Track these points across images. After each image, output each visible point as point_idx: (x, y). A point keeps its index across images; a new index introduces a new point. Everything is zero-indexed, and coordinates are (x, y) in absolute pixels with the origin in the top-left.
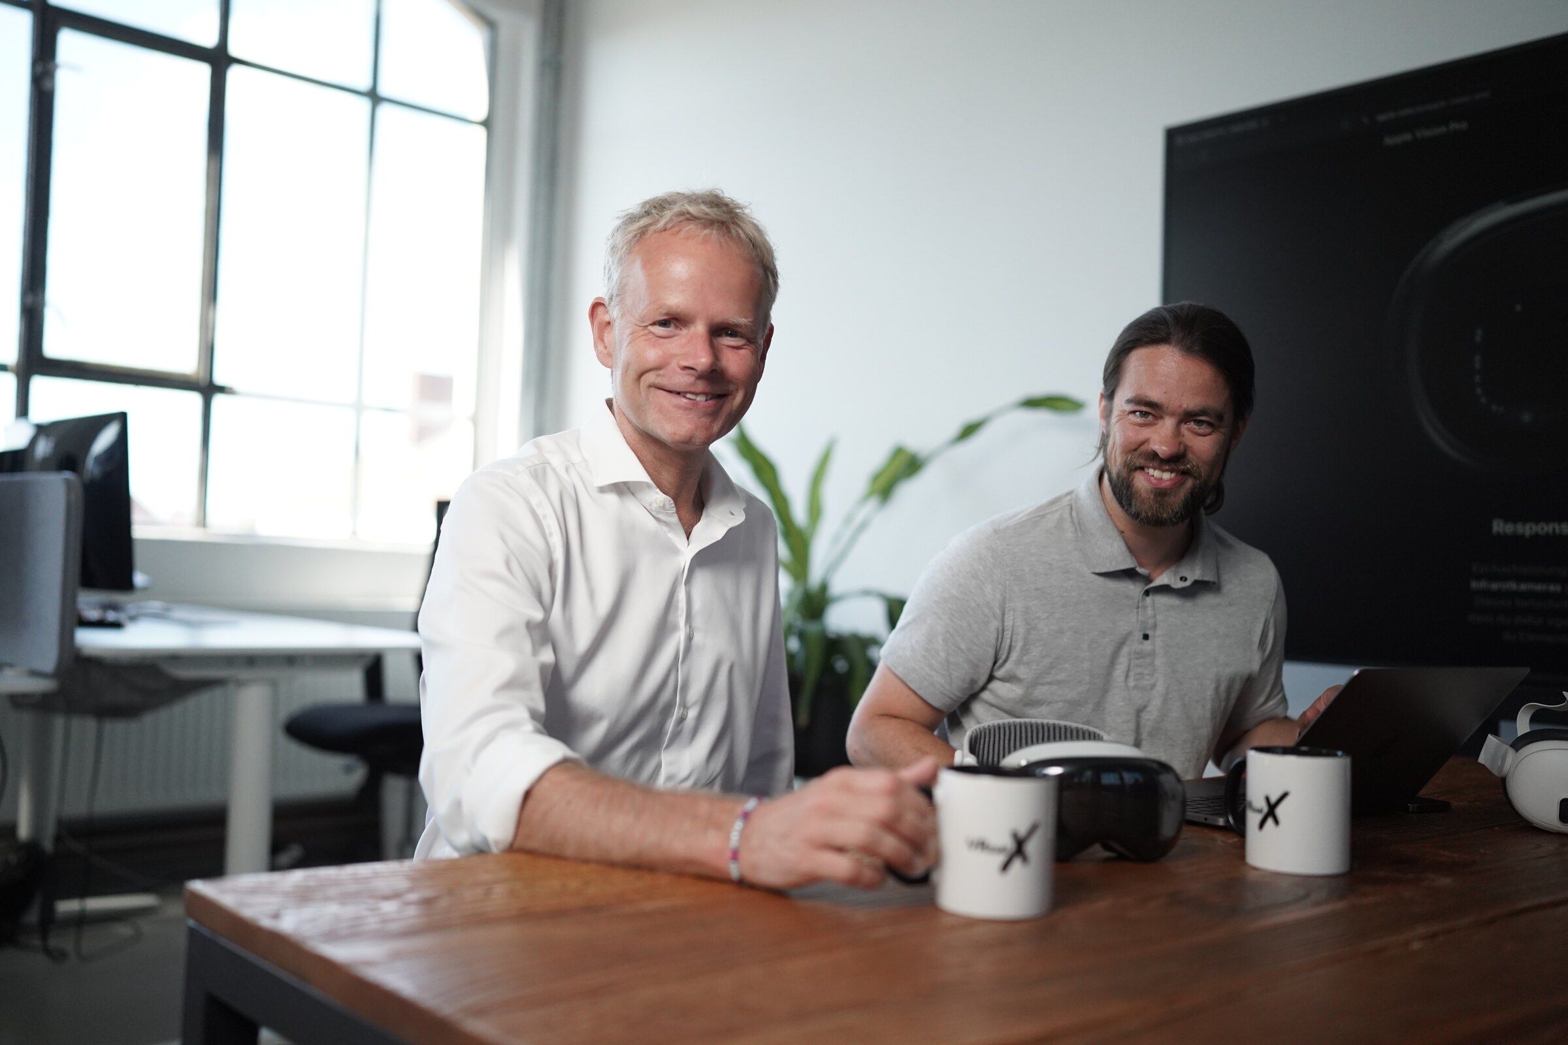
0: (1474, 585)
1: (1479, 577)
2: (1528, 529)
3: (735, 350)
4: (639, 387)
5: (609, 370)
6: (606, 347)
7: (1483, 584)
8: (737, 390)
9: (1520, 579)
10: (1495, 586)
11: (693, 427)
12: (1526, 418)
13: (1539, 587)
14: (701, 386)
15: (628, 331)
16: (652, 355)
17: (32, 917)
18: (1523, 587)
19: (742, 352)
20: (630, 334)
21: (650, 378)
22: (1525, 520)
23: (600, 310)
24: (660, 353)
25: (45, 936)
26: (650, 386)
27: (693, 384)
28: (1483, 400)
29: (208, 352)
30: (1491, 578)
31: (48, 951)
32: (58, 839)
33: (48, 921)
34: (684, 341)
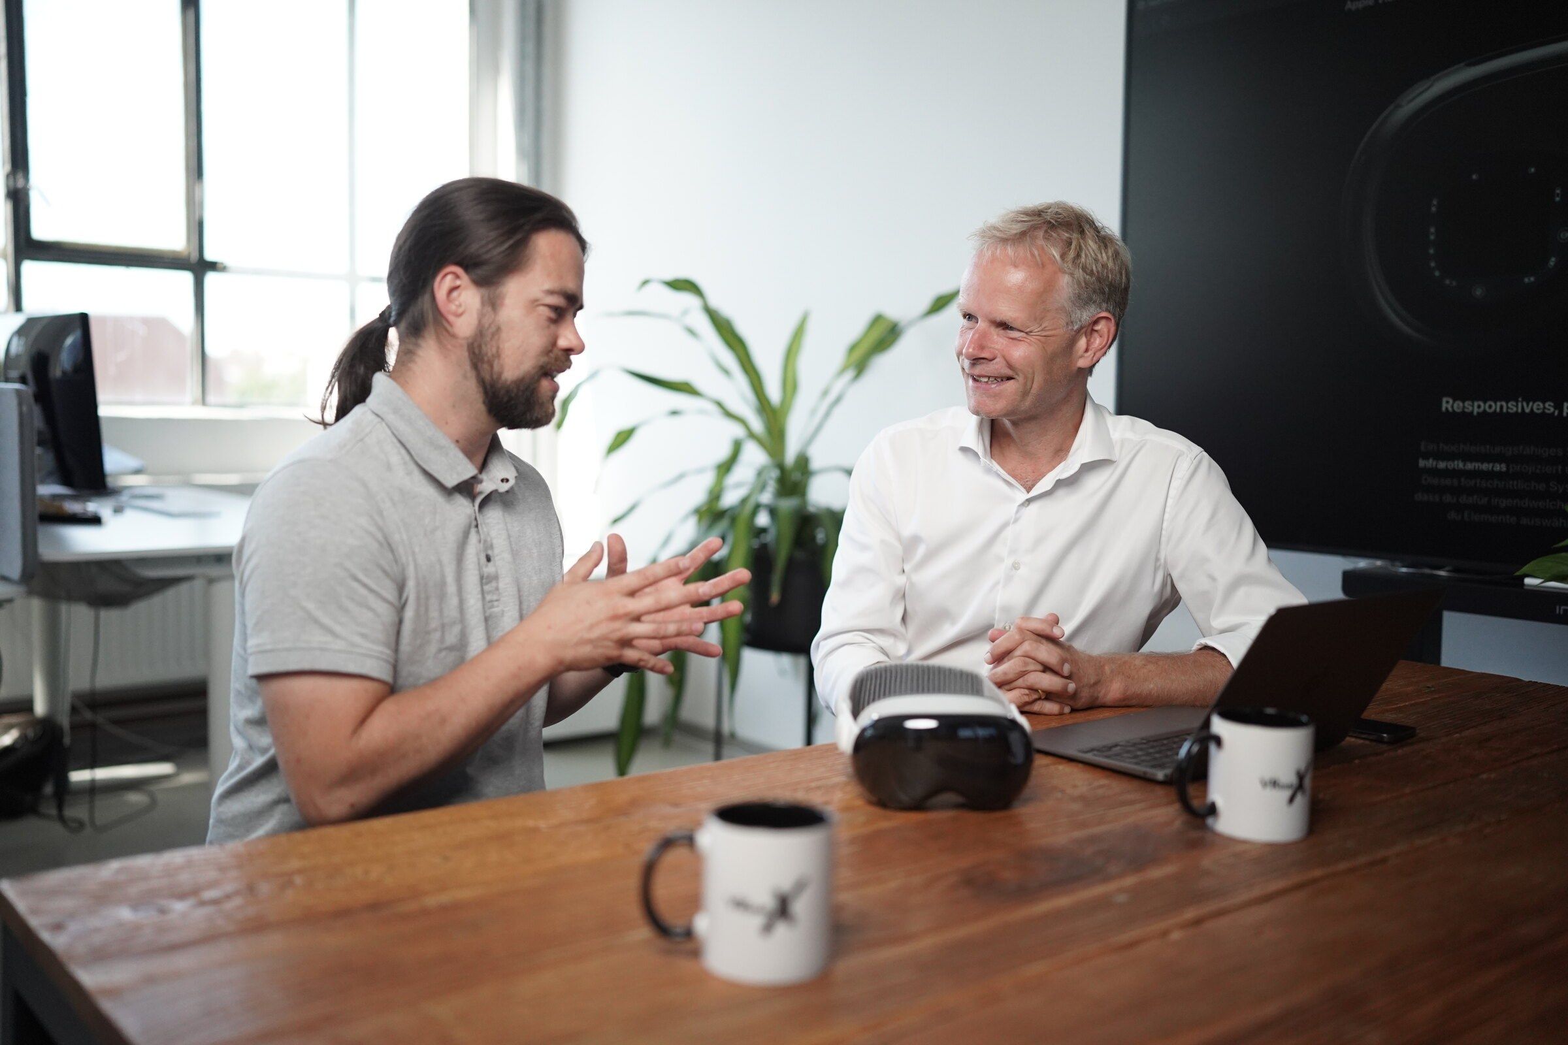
0: (1422, 463)
1: (1426, 456)
2: (1475, 407)
7: (1431, 463)
9: (1467, 457)
10: (1442, 465)
12: (1479, 292)
13: (1485, 467)
17: (49, 789)
18: (1470, 466)
22: (1473, 399)
25: (60, 807)
28: (1437, 274)
29: (197, 228)
30: (1439, 456)
31: (62, 819)
32: (74, 709)
33: (64, 790)
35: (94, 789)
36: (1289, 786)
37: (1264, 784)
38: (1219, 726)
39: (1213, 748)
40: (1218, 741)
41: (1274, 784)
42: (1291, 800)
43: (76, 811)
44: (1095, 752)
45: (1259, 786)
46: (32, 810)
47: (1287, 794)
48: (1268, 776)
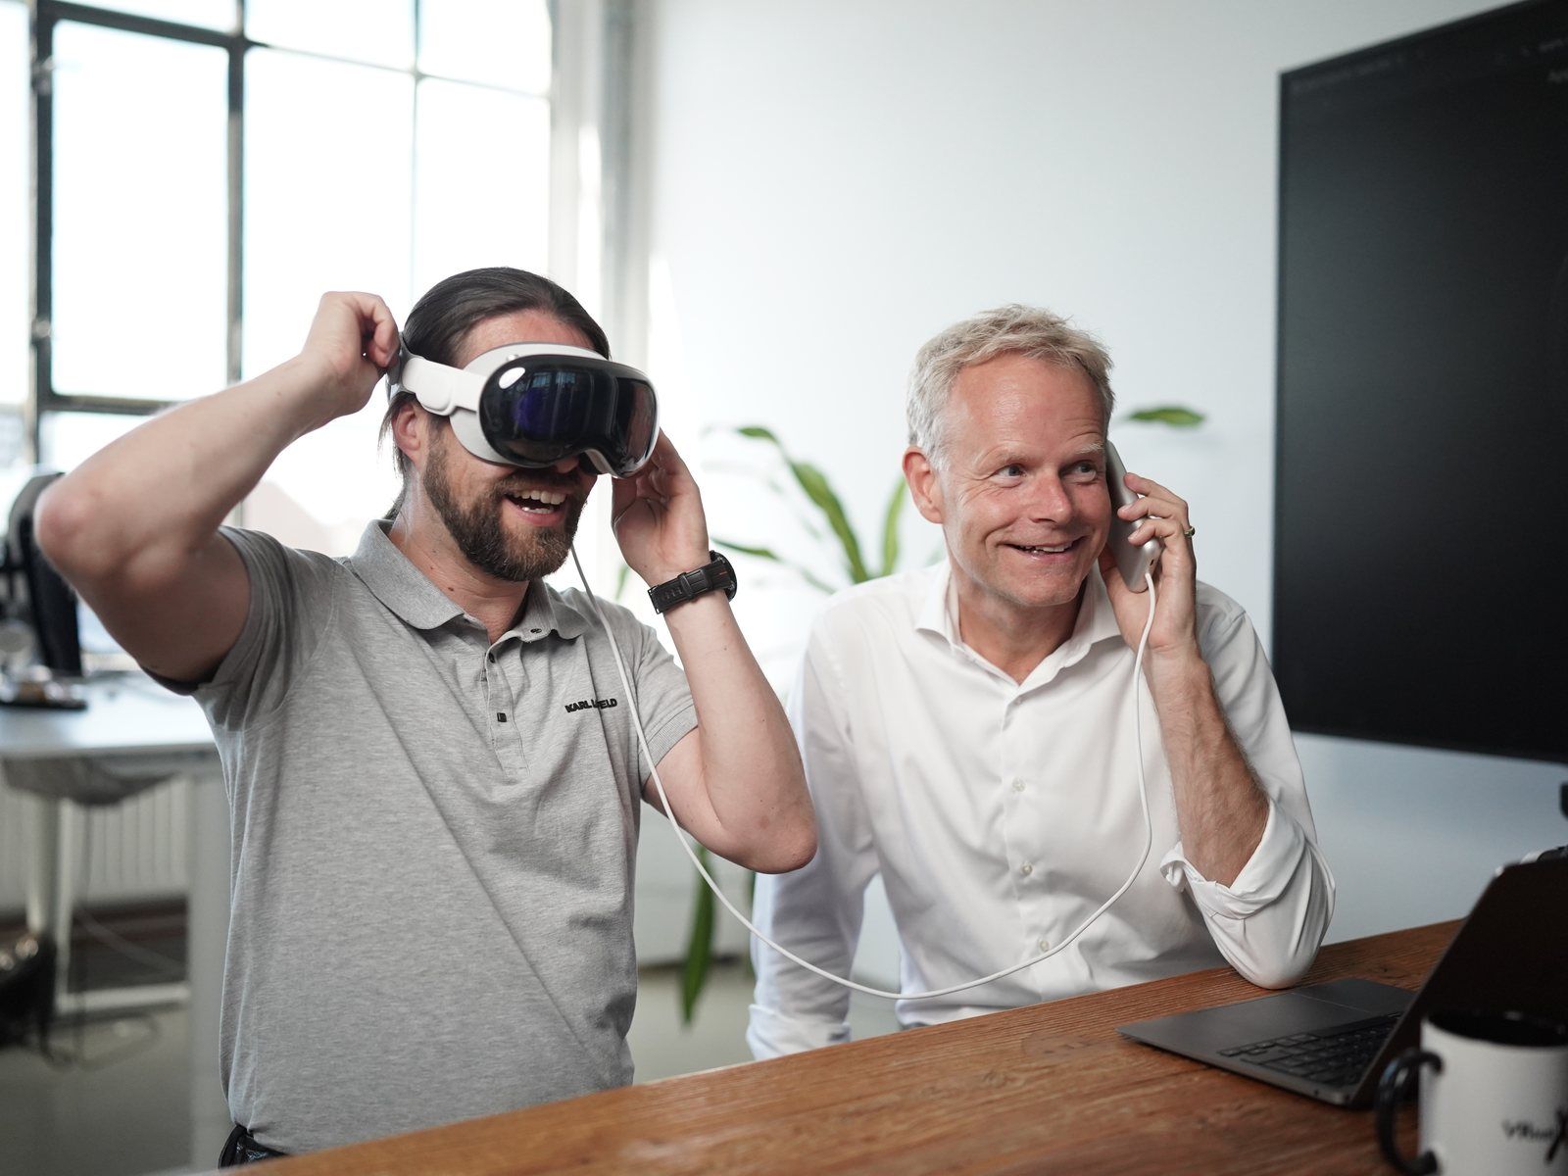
3: (1085, 488)
4: (985, 549)
5: (939, 527)
6: (930, 502)
8: (1094, 530)
11: (1055, 585)
14: (1057, 538)
15: (963, 487)
16: (995, 512)
19: (1092, 488)
20: (968, 491)
21: (998, 536)
23: (915, 460)
24: (1007, 508)
25: (43, 1039)
26: (999, 544)
27: (1046, 537)
33: (49, 1017)
34: (1031, 489)
35: (81, 1020)
36: (1545, 1135)
37: (1511, 1131)
38: (1434, 1039)
39: (1425, 1071)
40: (1436, 1063)
41: (1525, 1130)
42: (1551, 1155)
43: (61, 1043)
44: (1243, 1056)
45: (1501, 1134)
46: (20, 1041)
47: (1542, 1147)
48: (1515, 1119)
